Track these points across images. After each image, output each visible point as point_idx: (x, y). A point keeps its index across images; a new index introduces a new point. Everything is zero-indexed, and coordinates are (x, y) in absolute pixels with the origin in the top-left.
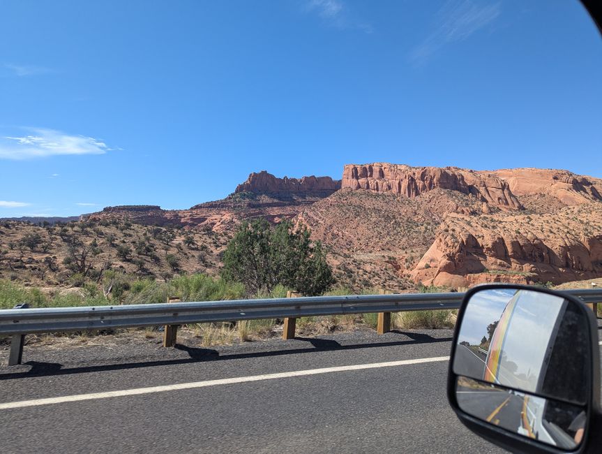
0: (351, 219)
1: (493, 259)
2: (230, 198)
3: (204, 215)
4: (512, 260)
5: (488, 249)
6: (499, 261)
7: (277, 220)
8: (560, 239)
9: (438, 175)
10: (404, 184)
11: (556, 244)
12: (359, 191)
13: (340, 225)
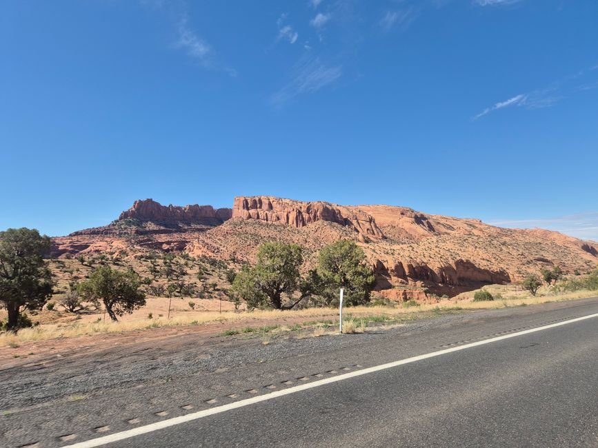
0: (252, 246)
1: (396, 278)
2: (113, 225)
3: (86, 242)
4: (408, 278)
5: (392, 271)
6: (400, 280)
7: (165, 247)
8: (437, 263)
9: (321, 209)
10: (293, 216)
11: (435, 266)
12: (250, 220)
13: (243, 252)
